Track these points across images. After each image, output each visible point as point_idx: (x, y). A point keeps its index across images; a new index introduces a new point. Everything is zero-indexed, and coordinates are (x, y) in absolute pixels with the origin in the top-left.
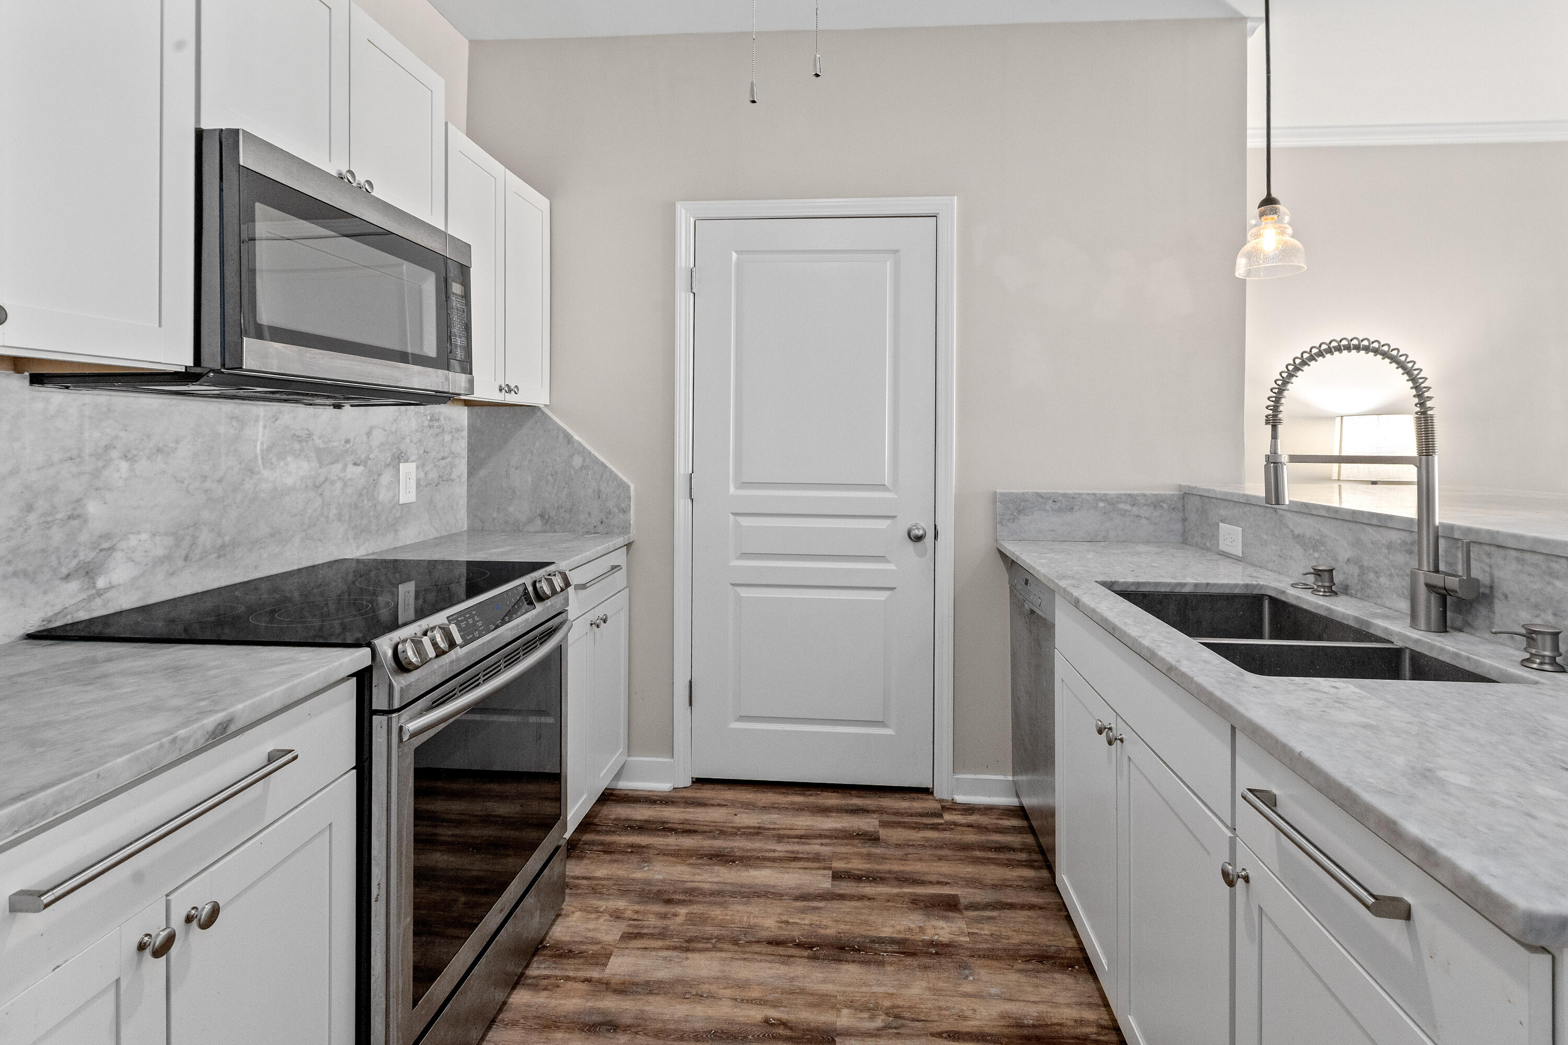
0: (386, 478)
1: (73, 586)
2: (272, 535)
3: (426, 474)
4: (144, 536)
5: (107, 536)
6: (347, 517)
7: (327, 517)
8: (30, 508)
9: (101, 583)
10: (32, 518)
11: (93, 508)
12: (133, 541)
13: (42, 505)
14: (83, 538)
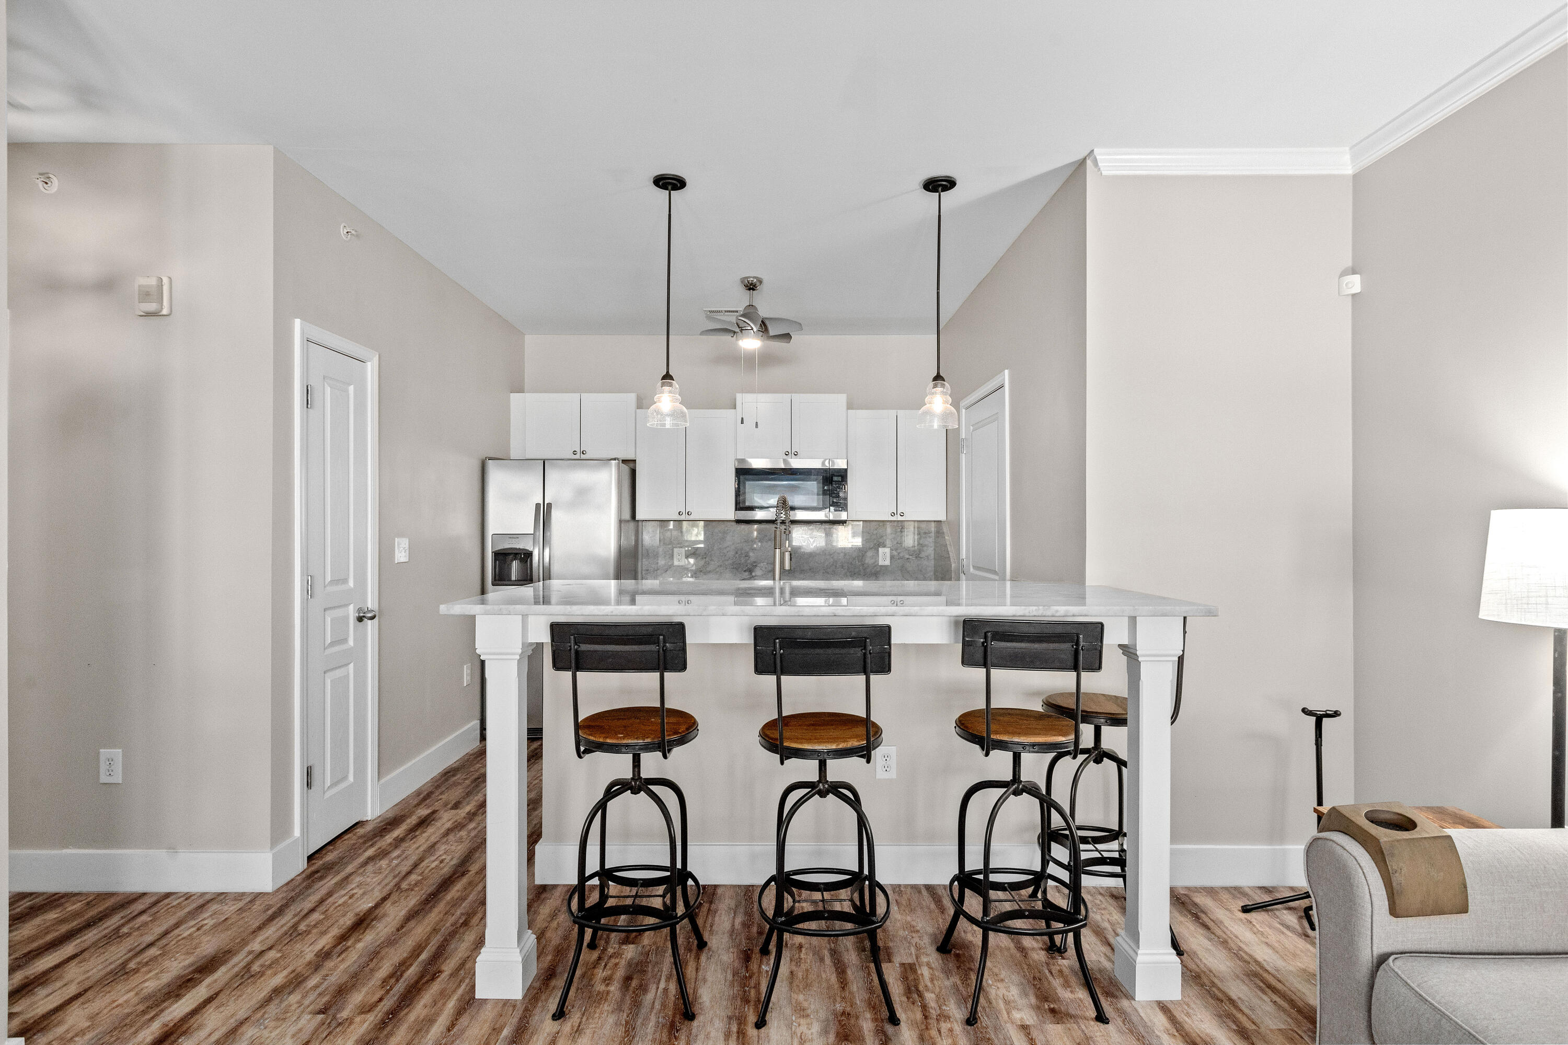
0: (870, 554)
1: (747, 573)
2: (810, 570)
3: (899, 553)
4: (765, 564)
5: (755, 562)
6: (846, 567)
7: (836, 566)
8: (737, 553)
9: (753, 574)
10: (737, 555)
11: (751, 554)
12: (762, 565)
13: (739, 553)
14: (749, 561)
